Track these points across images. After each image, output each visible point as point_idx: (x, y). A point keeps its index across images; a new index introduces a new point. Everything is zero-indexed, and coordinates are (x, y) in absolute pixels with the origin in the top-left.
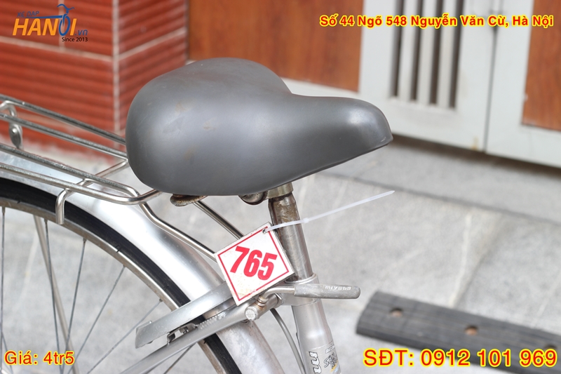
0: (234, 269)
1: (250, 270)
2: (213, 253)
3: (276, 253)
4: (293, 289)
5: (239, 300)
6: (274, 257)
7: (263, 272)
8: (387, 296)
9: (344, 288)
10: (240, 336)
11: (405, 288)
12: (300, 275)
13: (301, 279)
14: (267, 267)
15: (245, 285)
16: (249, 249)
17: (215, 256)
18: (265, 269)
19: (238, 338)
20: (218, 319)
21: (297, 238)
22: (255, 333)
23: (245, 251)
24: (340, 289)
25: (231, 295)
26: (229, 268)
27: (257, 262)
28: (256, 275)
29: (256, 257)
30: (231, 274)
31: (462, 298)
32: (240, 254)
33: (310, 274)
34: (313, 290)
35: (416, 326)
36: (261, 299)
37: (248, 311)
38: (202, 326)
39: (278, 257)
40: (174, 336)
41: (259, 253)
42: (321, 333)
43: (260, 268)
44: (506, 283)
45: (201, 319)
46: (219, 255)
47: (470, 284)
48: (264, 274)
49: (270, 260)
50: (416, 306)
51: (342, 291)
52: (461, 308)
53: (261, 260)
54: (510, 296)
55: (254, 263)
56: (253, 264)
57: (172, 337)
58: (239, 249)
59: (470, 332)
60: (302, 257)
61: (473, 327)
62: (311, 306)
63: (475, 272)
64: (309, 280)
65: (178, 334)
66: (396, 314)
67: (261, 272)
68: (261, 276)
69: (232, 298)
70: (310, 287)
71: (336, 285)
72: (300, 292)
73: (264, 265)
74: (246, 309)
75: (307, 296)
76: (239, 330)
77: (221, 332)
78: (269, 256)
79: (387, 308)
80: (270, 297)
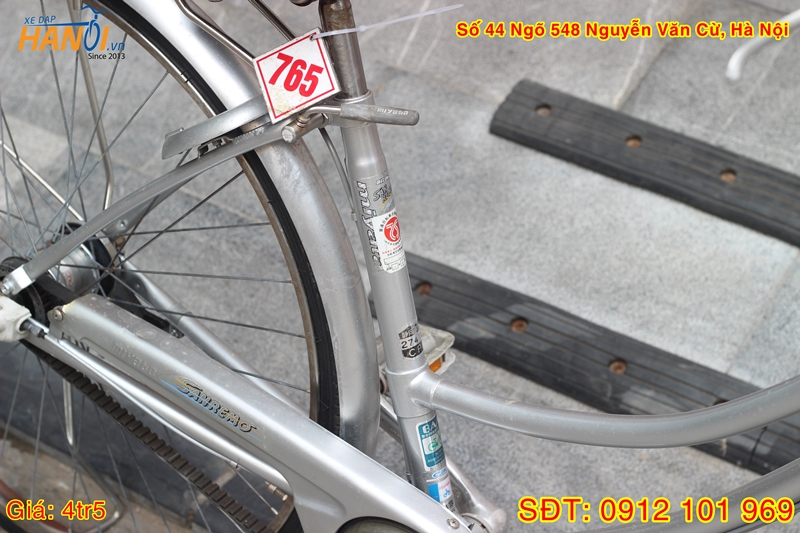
0: (273, 80)
1: (291, 84)
2: (253, 57)
3: (322, 65)
4: (339, 109)
5: (276, 117)
6: (320, 70)
7: (305, 86)
8: (536, 86)
9: (401, 113)
10: (282, 155)
11: (558, 79)
12: (351, 92)
13: (351, 97)
14: (310, 82)
15: (285, 101)
16: (292, 58)
17: (254, 61)
18: (308, 84)
19: (279, 157)
20: (255, 134)
21: (350, 48)
22: (301, 152)
23: (287, 59)
24: (395, 112)
25: (267, 110)
26: (268, 78)
27: (300, 74)
28: (297, 90)
29: (299, 68)
30: (269, 86)
31: (631, 98)
32: (282, 62)
33: (364, 91)
34: (362, 112)
35: (566, 129)
36: (301, 119)
37: (285, 131)
38: (237, 140)
39: (325, 71)
40: (207, 148)
41: (303, 63)
42: (373, 160)
43: (303, 82)
44: (690, 83)
45: (238, 132)
46: (258, 62)
47: (643, 79)
48: (307, 89)
49: (314, 73)
50: (569, 103)
51: (397, 116)
52: (626, 112)
53: (305, 72)
54: (693, 99)
55: (297, 75)
56: (295, 76)
57: (203, 149)
58: (281, 56)
59: (631, 143)
60: (355, 71)
61: (637, 138)
62: (363, 129)
63: (653, 65)
64: (360, 99)
65: (211, 147)
66: (542, 112)
67: (304, 86)
68: (303, 92)
69: (268, 114)
70: (358, 109)
71: (391, 108)
72: (346, 114)
73: (307, 79)
74: (283, 129)
75: (355, 119)
76: (281, 148)
77: (260, 148)
78: (314, 68)
79: (532, 104)
80: (312, 116)
